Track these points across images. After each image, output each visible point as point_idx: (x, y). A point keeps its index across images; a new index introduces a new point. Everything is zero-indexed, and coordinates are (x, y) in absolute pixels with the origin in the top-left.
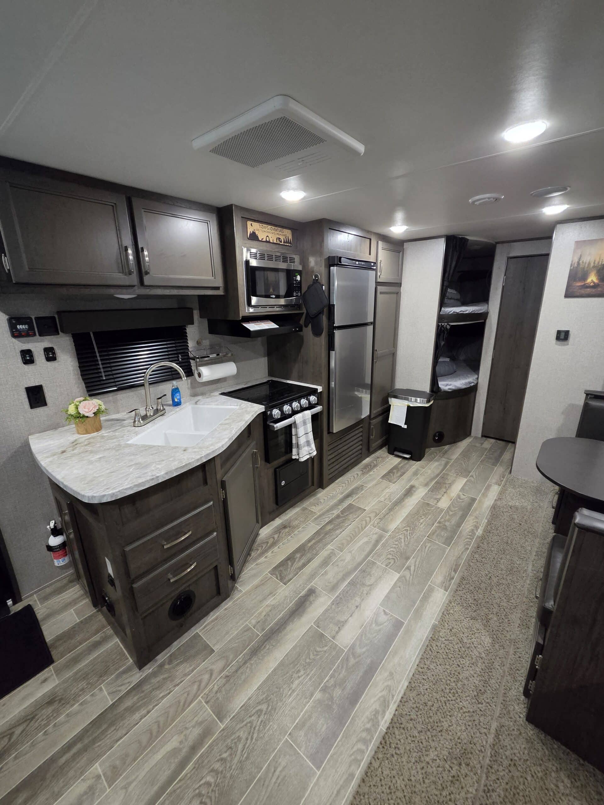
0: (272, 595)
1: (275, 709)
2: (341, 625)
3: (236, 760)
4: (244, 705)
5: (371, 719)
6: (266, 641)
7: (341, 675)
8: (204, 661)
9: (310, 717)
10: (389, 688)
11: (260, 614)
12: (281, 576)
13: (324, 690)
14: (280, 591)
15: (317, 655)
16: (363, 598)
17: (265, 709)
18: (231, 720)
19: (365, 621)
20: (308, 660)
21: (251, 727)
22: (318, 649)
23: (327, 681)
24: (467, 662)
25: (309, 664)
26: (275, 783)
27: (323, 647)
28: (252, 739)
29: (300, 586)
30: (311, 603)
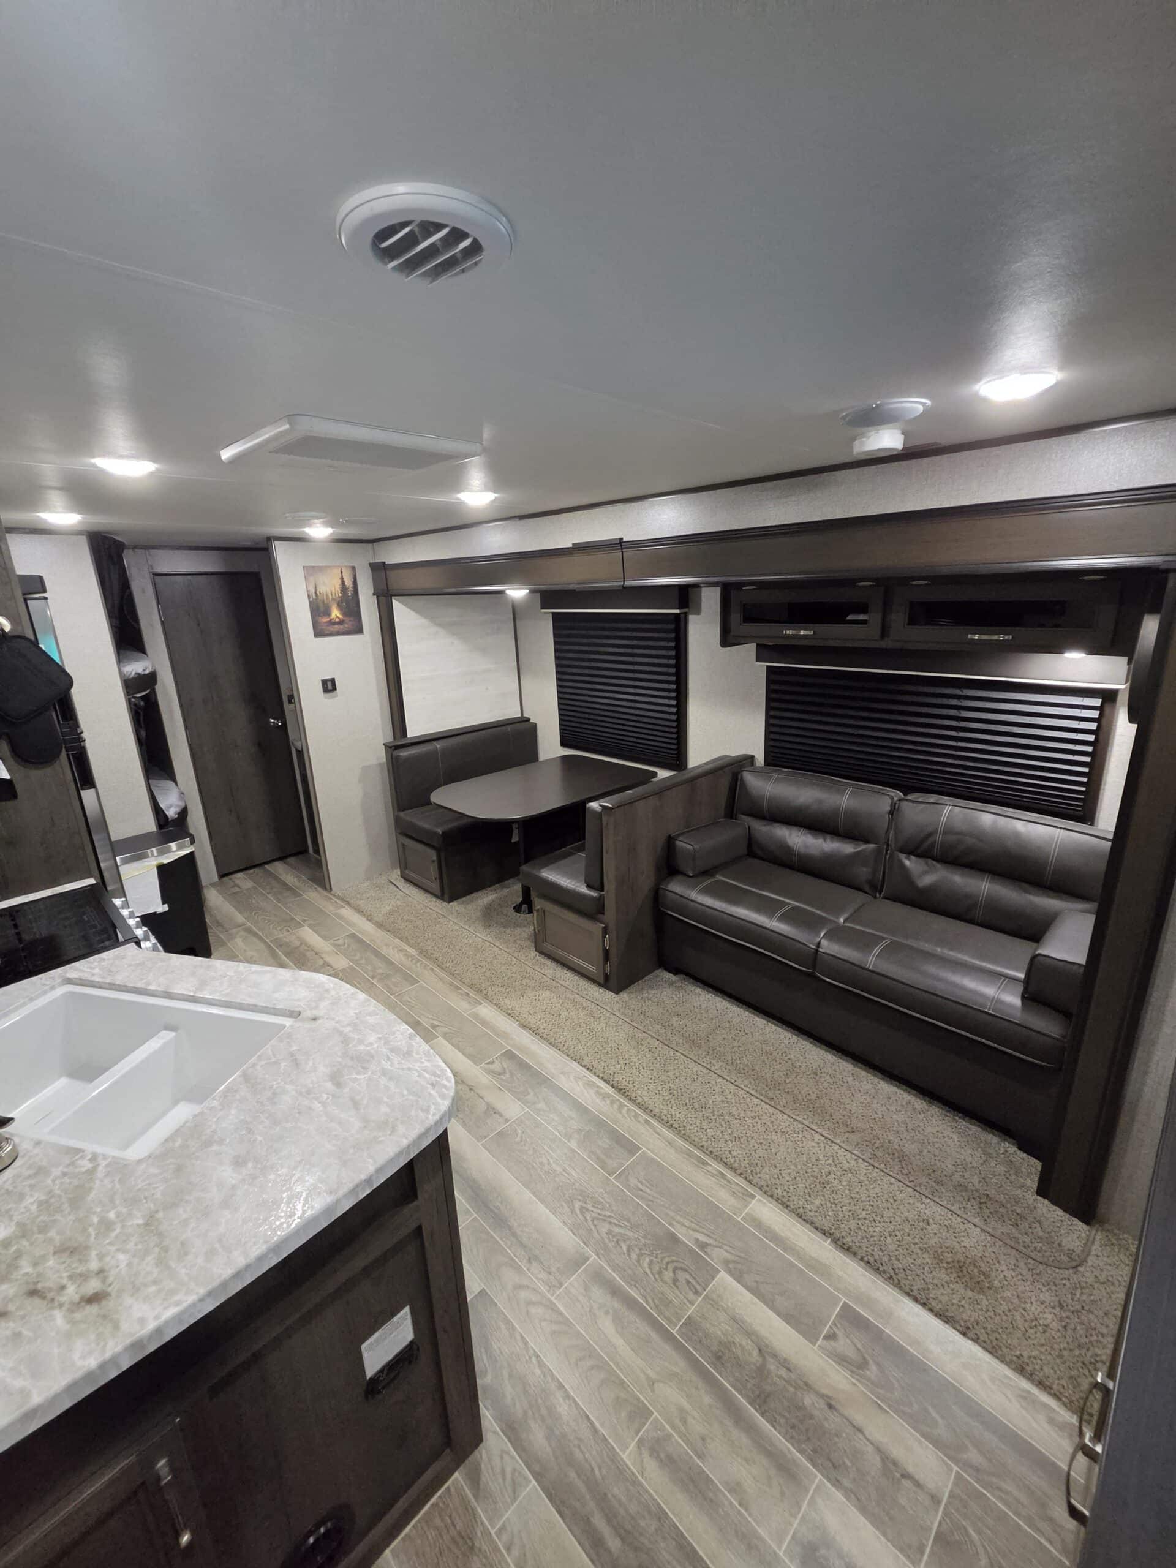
1: (582, 1191)
3: (630, 1234)
4: (572, 1231)
5: (603, 1098)
8: (496, 1305)
10: (577, 1078)
17: (580, 1204)
18: (587, 1246)
21: (598, 1219)
22: (518, 1139)
24: (564, 1014)
25: (535, 1151)
26: (651, 1190)
28: (610, 1217)
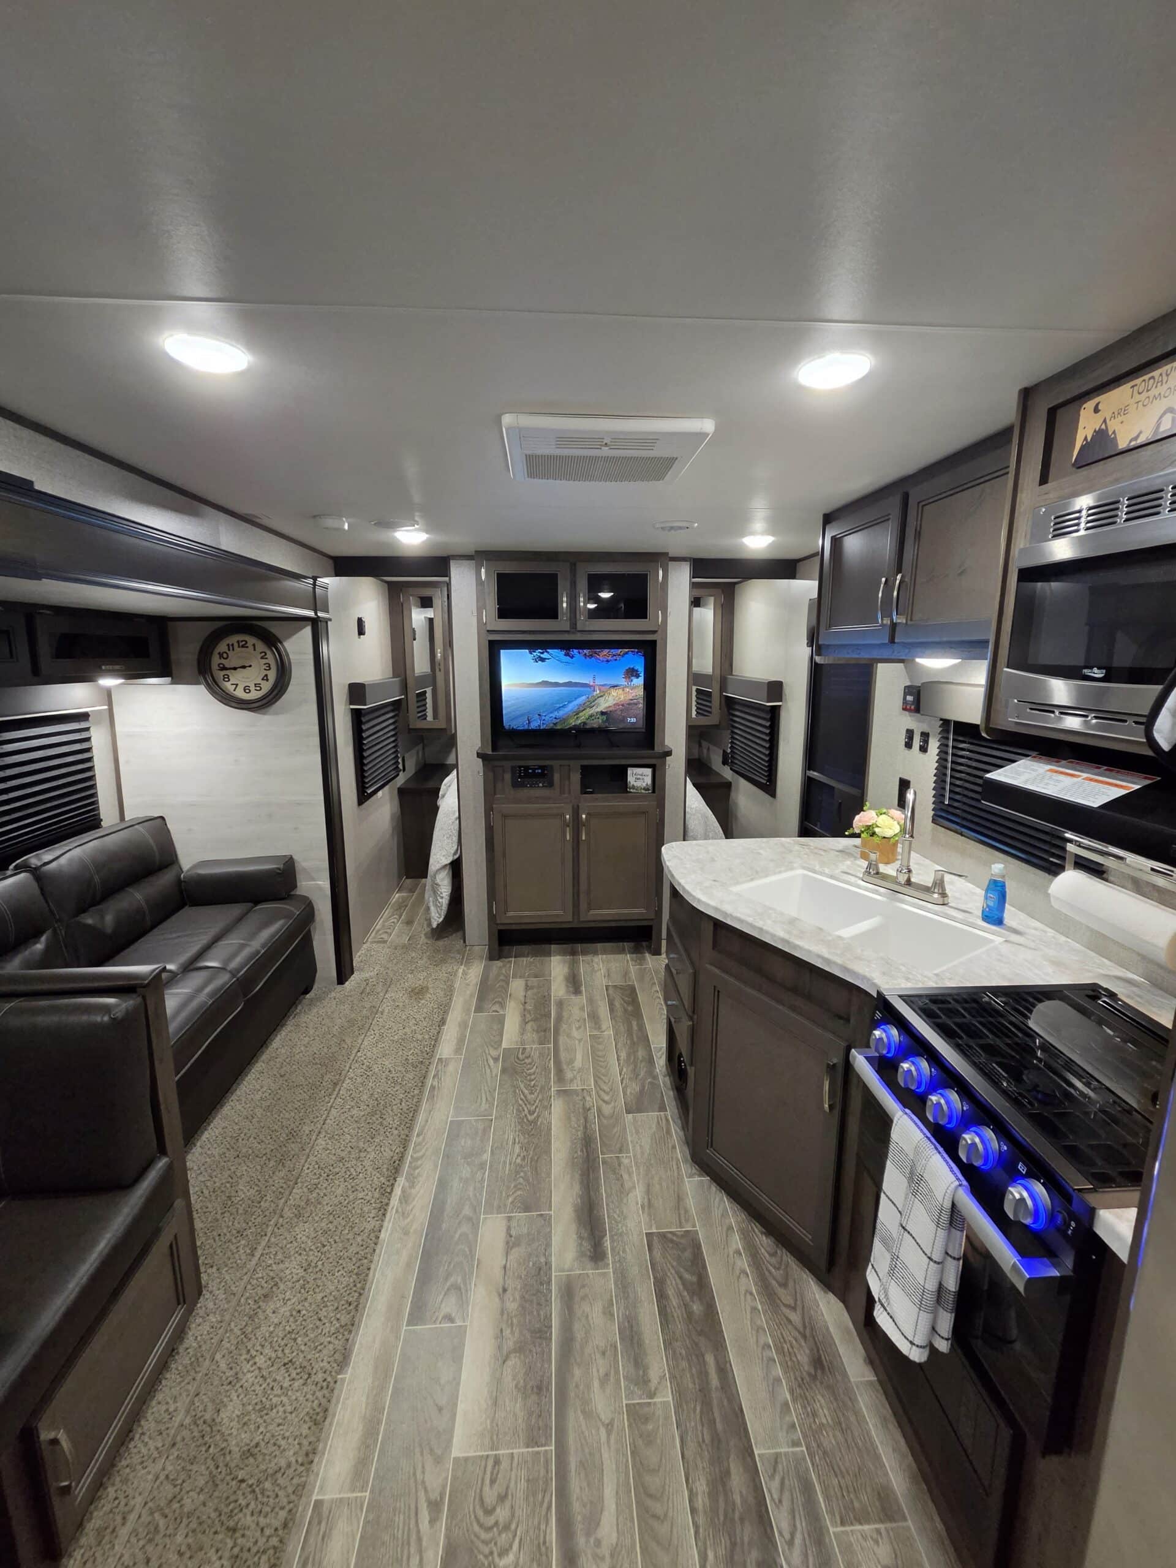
0: (646, 1204)
2: (511, 1242)
6: (588, 1155)
7: (471, 1189)
9: (482, 1141)
11: (630, 1174)
12: (672, 1241)
13: (482, 1166)
14: (644, 1218)
15: (515, 1187)
16: (505, 1316)
19: (477, 1276)
20: (522, 1174)
22: (519, 1193)
23: (484, 1173)
25: (517, 1173)
27: (515, 1199)
29: (624, 1251)
30: (580, 1238)
